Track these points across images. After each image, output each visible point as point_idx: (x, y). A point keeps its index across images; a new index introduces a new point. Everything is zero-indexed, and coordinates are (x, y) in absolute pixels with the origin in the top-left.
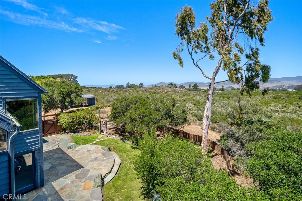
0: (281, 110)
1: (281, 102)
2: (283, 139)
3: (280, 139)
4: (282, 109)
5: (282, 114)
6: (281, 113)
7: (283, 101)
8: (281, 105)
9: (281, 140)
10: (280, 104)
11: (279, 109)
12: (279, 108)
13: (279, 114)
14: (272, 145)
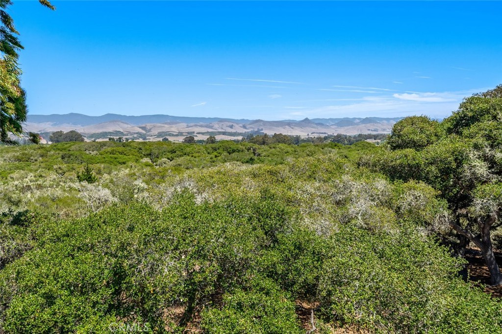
0: (33, 185)
1: (32, 167)
2: (68, 236)
3: (64, 236)
4: (37, 183)
5: (38, 193)
6: (35, 191)
7: (35, 165)
8: (32, 174)
9: (65, 238)
10: (31, 171)
11: (30, 184)
12: (31, 181)
13: (31, 192)
14: (52, 253)
